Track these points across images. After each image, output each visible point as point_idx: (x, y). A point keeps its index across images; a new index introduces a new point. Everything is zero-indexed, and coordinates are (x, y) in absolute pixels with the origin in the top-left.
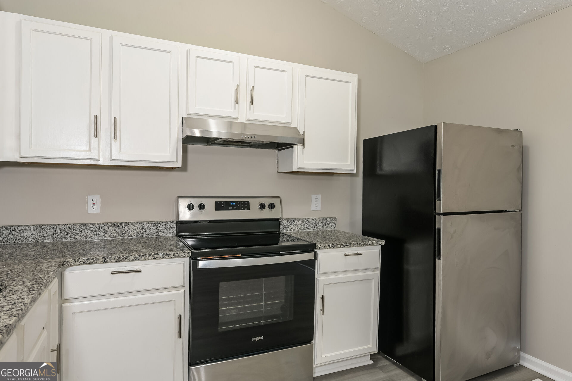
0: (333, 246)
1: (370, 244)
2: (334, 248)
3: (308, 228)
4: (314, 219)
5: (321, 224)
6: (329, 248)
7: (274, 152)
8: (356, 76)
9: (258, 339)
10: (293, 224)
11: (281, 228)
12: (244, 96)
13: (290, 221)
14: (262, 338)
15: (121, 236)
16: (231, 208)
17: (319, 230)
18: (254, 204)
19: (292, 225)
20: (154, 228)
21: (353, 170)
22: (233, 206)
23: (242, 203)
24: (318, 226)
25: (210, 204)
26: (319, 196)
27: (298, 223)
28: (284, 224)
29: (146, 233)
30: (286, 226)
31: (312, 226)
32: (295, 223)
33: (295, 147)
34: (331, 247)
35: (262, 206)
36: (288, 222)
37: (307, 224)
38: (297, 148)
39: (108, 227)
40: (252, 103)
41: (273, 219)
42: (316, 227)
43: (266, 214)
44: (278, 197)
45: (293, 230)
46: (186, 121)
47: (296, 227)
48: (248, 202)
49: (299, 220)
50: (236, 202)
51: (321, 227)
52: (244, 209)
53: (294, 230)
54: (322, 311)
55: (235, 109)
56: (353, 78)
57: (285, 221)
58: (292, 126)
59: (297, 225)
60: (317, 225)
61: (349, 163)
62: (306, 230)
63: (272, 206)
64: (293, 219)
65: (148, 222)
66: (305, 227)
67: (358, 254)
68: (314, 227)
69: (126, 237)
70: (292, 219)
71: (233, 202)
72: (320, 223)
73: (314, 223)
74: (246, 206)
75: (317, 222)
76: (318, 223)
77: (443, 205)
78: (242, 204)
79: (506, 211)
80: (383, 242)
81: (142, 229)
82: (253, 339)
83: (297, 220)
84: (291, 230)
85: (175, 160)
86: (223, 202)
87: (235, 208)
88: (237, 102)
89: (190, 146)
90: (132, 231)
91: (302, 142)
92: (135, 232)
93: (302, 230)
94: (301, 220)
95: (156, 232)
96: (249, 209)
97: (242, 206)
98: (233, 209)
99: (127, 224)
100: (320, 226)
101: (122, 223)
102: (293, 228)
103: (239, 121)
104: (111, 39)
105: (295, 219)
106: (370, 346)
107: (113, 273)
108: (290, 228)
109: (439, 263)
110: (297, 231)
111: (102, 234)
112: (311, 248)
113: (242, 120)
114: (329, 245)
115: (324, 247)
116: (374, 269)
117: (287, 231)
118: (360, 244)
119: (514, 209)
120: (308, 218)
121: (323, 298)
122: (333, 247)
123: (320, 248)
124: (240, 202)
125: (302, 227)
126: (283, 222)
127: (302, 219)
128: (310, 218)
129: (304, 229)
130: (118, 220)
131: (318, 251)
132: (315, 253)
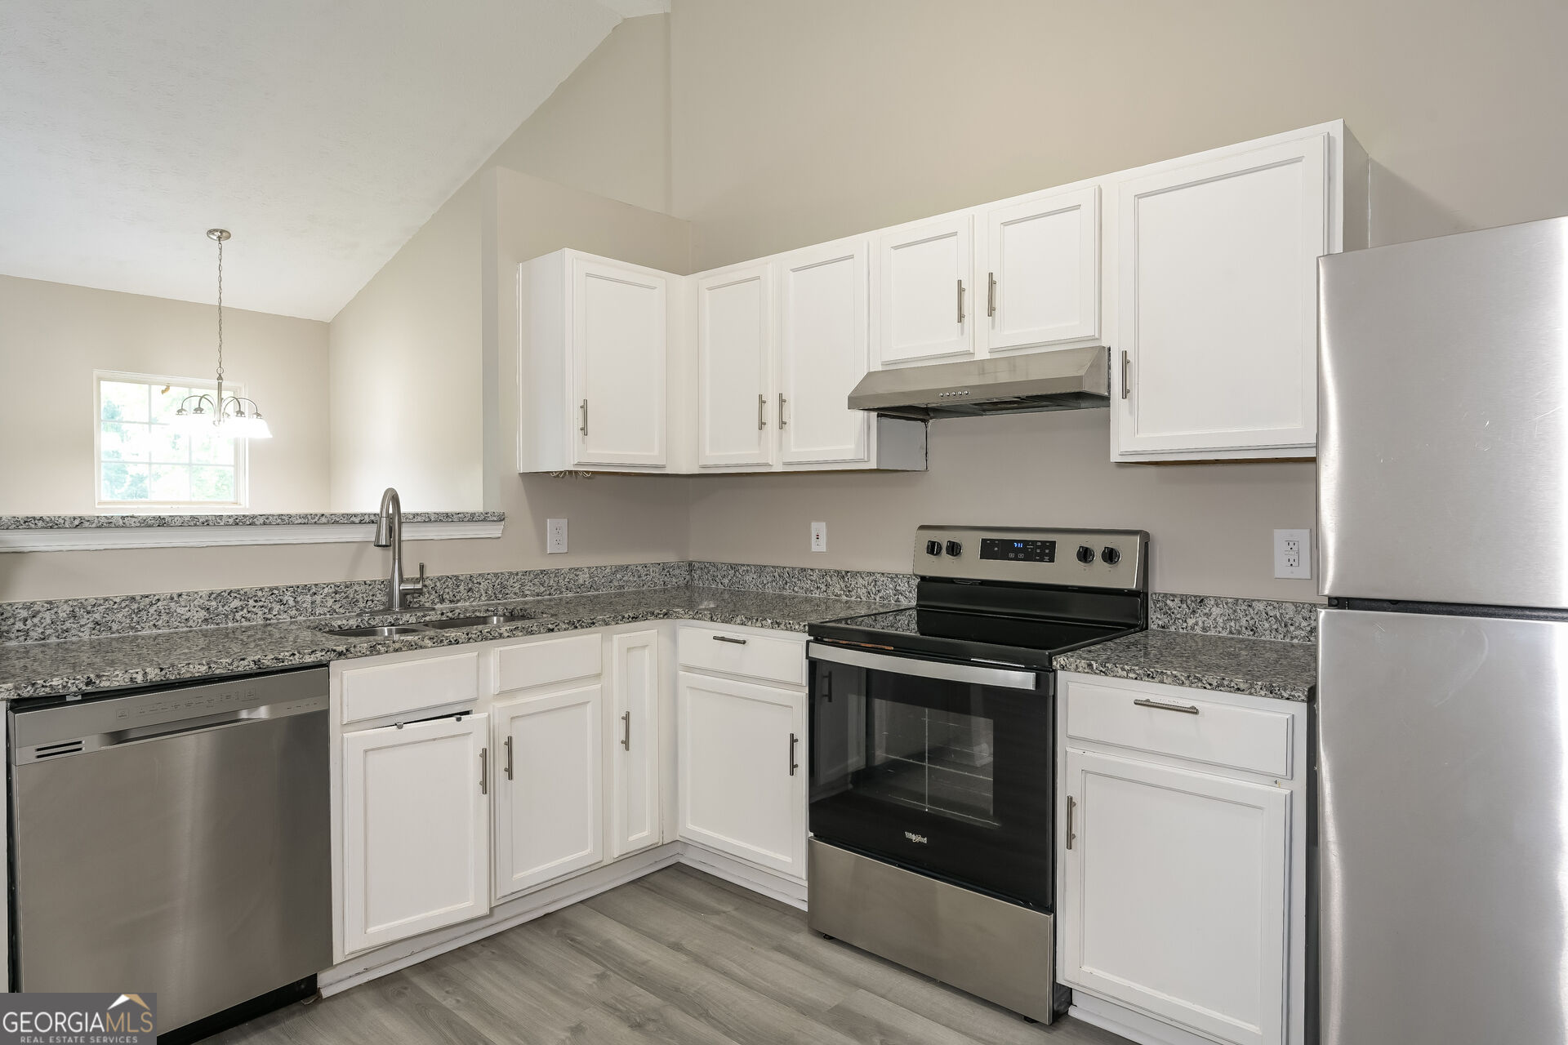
0: (1104, 670)
1: (1238, 689)
2: (1106, 674)
3: (1252, 630)
4: (1275, 604)
5: (1304, 624)
6: (1090, 671)
8: (1334, 126)
9: (916, 838)
10: (1199, 611)
12: (978, 299)
13: (1189, 602)
14: (925, 840)
15: (847, 596)
16: (1012, 555)
17: (1295, 641)
18: (1067, 549)
19: (1198, 615)
20: (891, 586)
22: (1019, 550)
23: (1039, 544)
24: (1292, 628)
25: (972, 544)
26: (1302, 535)
27: (1216, 611)
28: (1170, 609)
29: (881, 595)
30: (1178, 616)
31: (1267, 625)
32: (1207, 611)
33: (1112, 401)
34: (1097, 672)
35: (1086, 555)
36: (1184, 606)
37: (1248, 618)
38: (1115, 405)
39: (831, 577)
40: (993, 308)
41: (1123, 590)
42: (1285, 630)
43: (1103, 576)
45: (1198, 630)
47: (1209, 622)
48: (1053, 544)
49: (1218, 601)
50: (1025, 542)
51: (1304, 634)
52: (1042, 560)
53: (1204, 629)
57: (1173, 600)
58: (1100, 343)
59: (1213, 617)
60: (1286, 626)
63: (1112, 556)
64: (1200, 597)
65: (883, 574)
66: (1241, 627)
67: (1188, 711)
68: (1276, 630)
69: (853, 599)
70: (1195, 597)
71: (1018, 541)
72: (1298, 619)
73: (1276, 617)
74: (1047, 551)
75: (1288, 616)
76: (1290, 619)
78: (1039, 547)
81: (874, 586)
82: (909, 835)
83: (1212, 602)
84: (1193, 628)
85: (863, 457)
86: (998, 540)
87: (1021, 556)
88: (961, 318)
90: (861, 588)
92: (864, 590)
93: (1231, 632)
94: (1227, 603)
95: (895, 595)
96: (1051, 560)
97: (1038, 551)
98: (1016, 559)
99: (856, 574)
100: (1299, 628)
101: (848, 572)
102: (1200, 623)
103: (978, 356)
104: (780, 267)
105: (1207, 597)
107: (715, 638)
108: (1191, 622)
110: (1212, 633)
111: (824, 588)
113: (982, 353)
114: (1090, 665)
115: (1074, 666)
117: (1181, 630)
118: (1201, 681)
120: (1253, 600)
122: (1101, 671)
124: (1034, 542)
125: (1232, 624)
126: (1168, 602)
127: (1229, 600)
128: (1259, 601)
129: (1239, 633)
130: (843, 568)
131: (1064, 674)
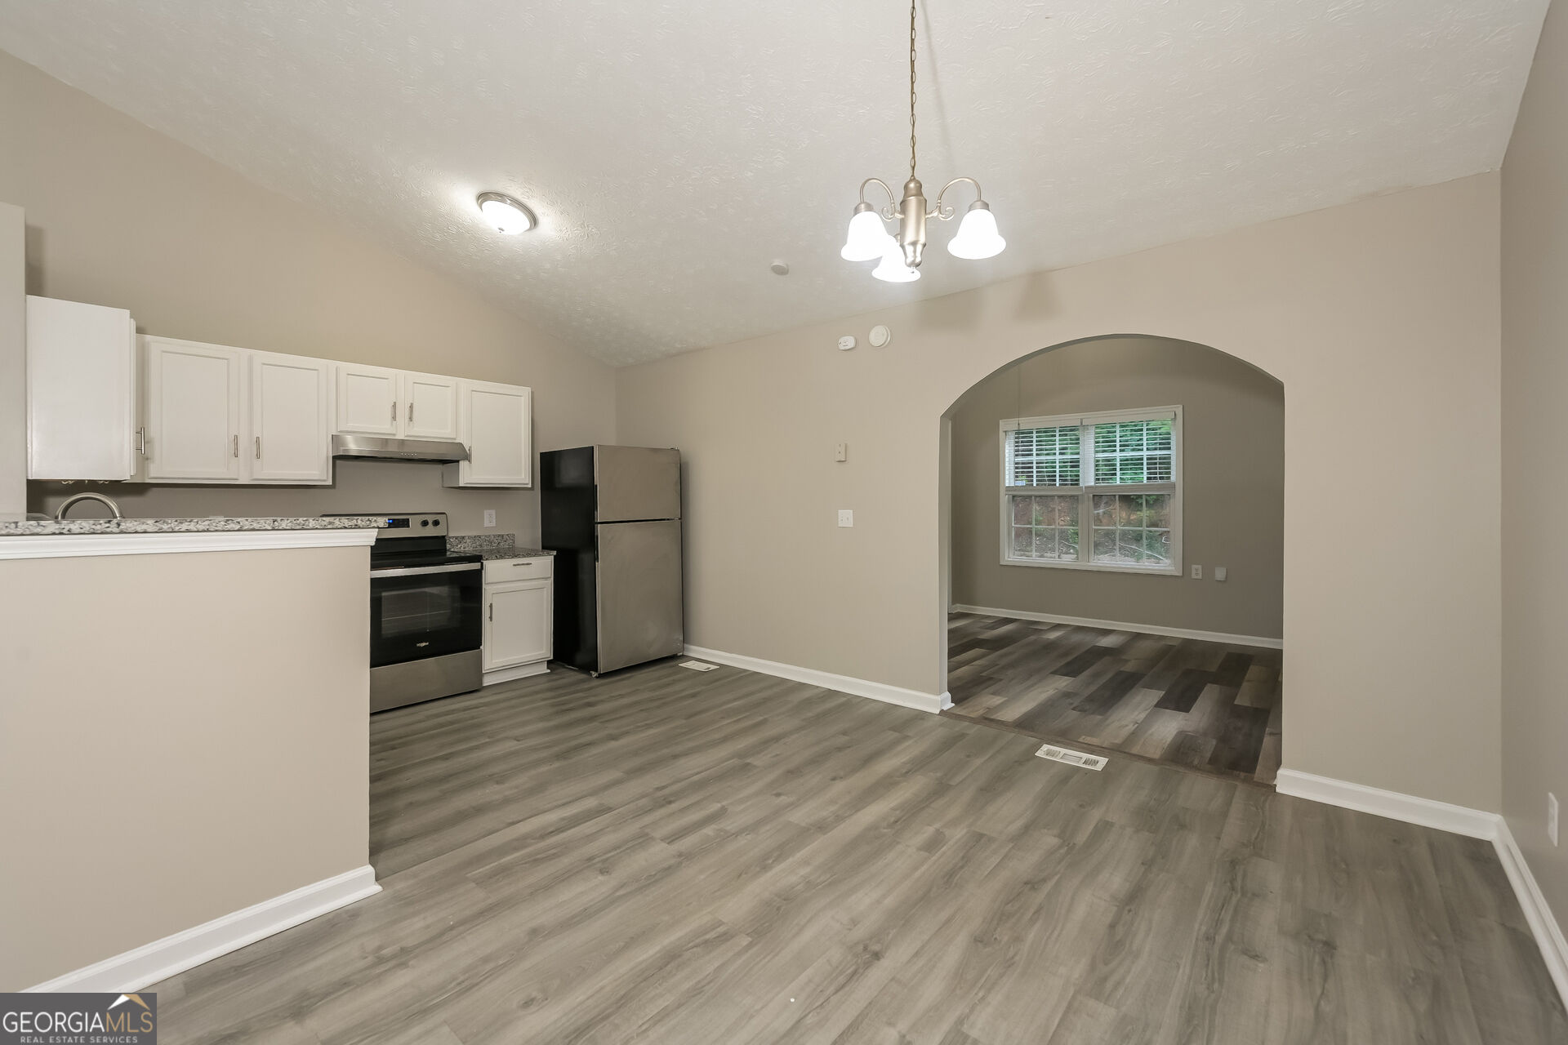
0: (502, 557)
1: (541, 556)
2: (502, 559)
3: (480, 546)
4: (489, 536)
6: (495, 559)
7: (440, 467)
8: (530, 389)
9: (424, 644)
11: (448, 546)
12: (403, 413)
13: (459, 539)
14: (427, 644)
17: (494, 547)
18: (415, 522)
19: (462, 543)
21: (527, 484)
23: (402, 520)
24: (493, 543)
26: (493, 512)
27: (468, 541)
28: (452, 542)
31: (485, 544)
32: (464, 541)
33: (461, 463)
34: (497, 558)
35: (425, 523)
36: (457, 540)
37: (479, 542)
38: (463, 464)
40: (411, 419)
41: (438, 536)
43: (430, 531)
44: (444, 513)
45: (460, 546)
46: (336, 440)
47: (466, 545)
48: (409, 520)
49: (469, 537)
50: (395, 520)
51: (496, 545)
52: (402, 527)
53: (464, 548)
54: (491, 618)
55: (392, 424)
56: (525, 393)
58: (457, 441)
59: (467, 543)
60: (491, 543)
61: (523, 477)
62: (479, 548)
63: (436, 523)
66: (477, 545)
67: (528, 564)
68: (488, 545)
70: (461, 536)
72: (495, 540)
73: (488, 540)
74: (406, 523)
76: (493, 540)
77: (600, 516)
79: (668, 519)
80: (555, 553)
82: (417, 646)
85: (325, 478)
88: (394, 418)
89: (338, 462)
91: (467, 457)
93: (470, 545)
94: (471, 538)
96: (409, 526)
97: (401, 523)
100: (495, 543)
102: (463, 546)
103: (397, 438)
104: (250, 359)
105: (465, 536)
106: (544, 652)
109: (598, 565)
110: (467, 548)
112: (477, 558)
113: (400, 436)
114: (495, 557)
115: (490, 558)
116: (546, 579)
117: (454, 546)
118: (530, 555)
119: (672, 517)
121: (491, 606)
123: (487, 559)
124: (399, 520)
125: (474, 545)
126: (451, 539)
127: (472, 536)
128: (482, 536)
129: (476, 547)
131: (485, 562)
132: (482, 564)
